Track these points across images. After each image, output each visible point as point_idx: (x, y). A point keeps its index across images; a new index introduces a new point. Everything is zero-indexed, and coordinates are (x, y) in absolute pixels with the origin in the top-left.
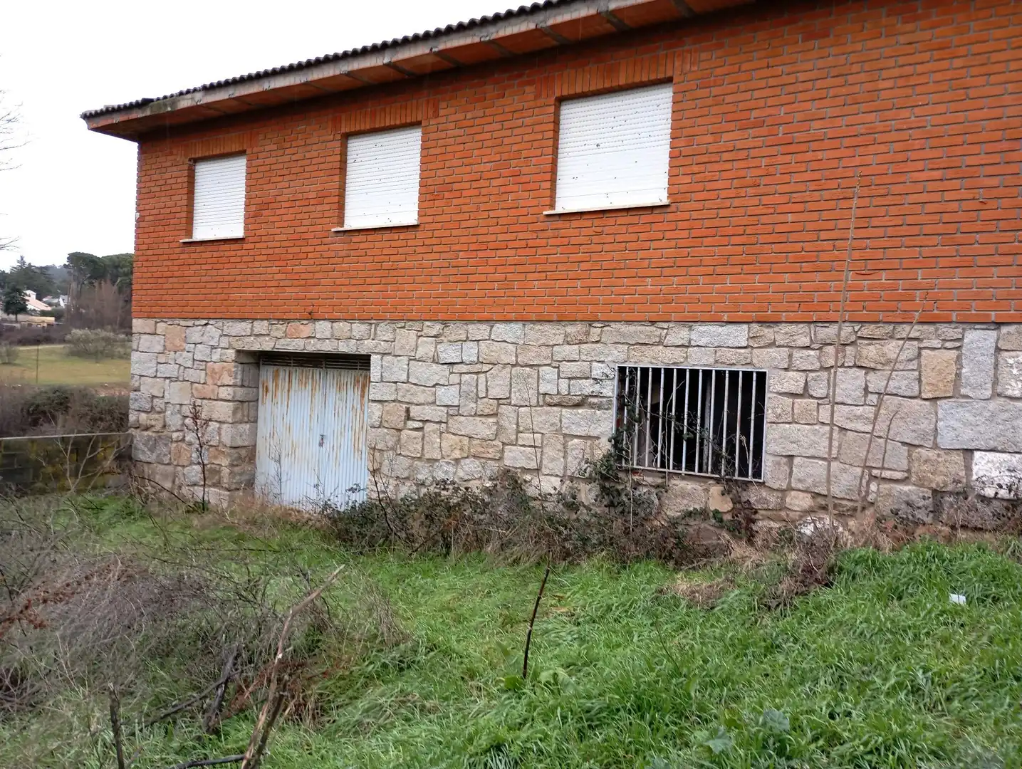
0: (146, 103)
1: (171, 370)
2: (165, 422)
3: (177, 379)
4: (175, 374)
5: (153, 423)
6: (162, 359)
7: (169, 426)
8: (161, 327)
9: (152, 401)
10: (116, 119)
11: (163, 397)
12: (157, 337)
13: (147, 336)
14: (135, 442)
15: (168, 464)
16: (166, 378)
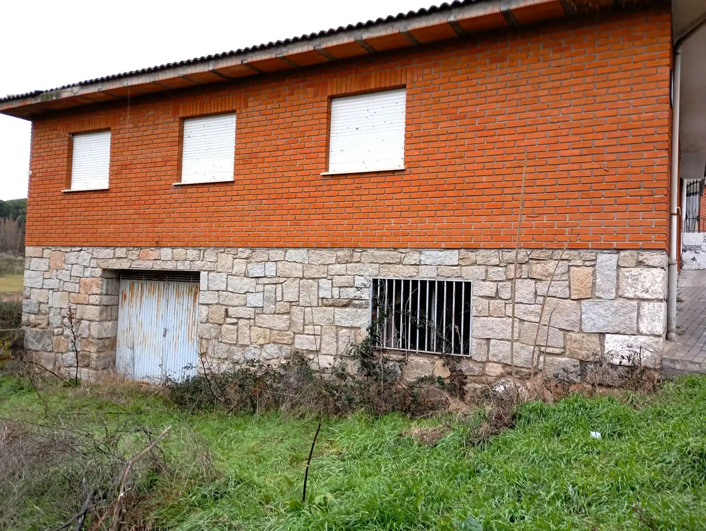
0: (38, 93)
1: (54, 283)
2: (48, 320)
3: (58, 290)
4: (57, 286)
5: (40, 321)
6: (47, 275)
7: (52, 323)
8: (47, 252)
9: (39, 306)
10: (15, 105)
11: (48, 303)
12: (44, 260)
13: (36, 259)
14: (26, 335)
15: (50, 352)
16: (50, 289)
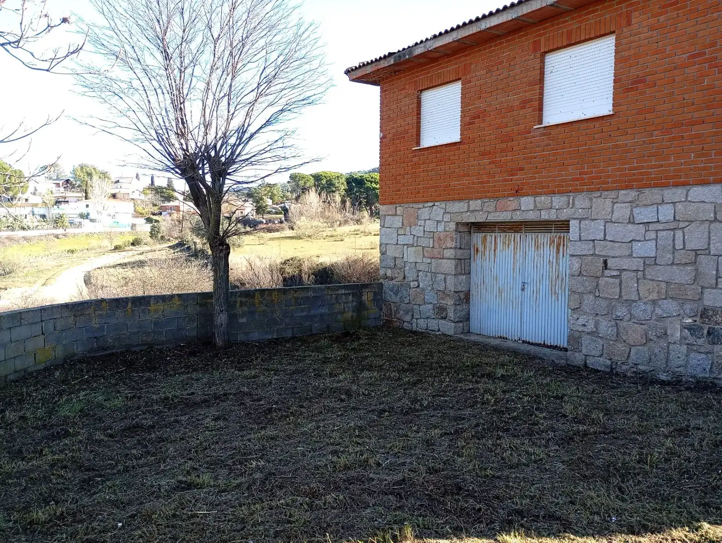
1: (408, 239)
2: (404, 275)
3: (412, 246)
4: (411, 242)
5: (396, 275)
6: (401, 232)
7: (408, 277)
8: (400, 210)
9: (395, 261)
10: (369, 70)
11: (403, 258)
12: (397, 218)
13: (389, 217)
14: (384, 289)
15: (407, 303)
16: (404, 245)
